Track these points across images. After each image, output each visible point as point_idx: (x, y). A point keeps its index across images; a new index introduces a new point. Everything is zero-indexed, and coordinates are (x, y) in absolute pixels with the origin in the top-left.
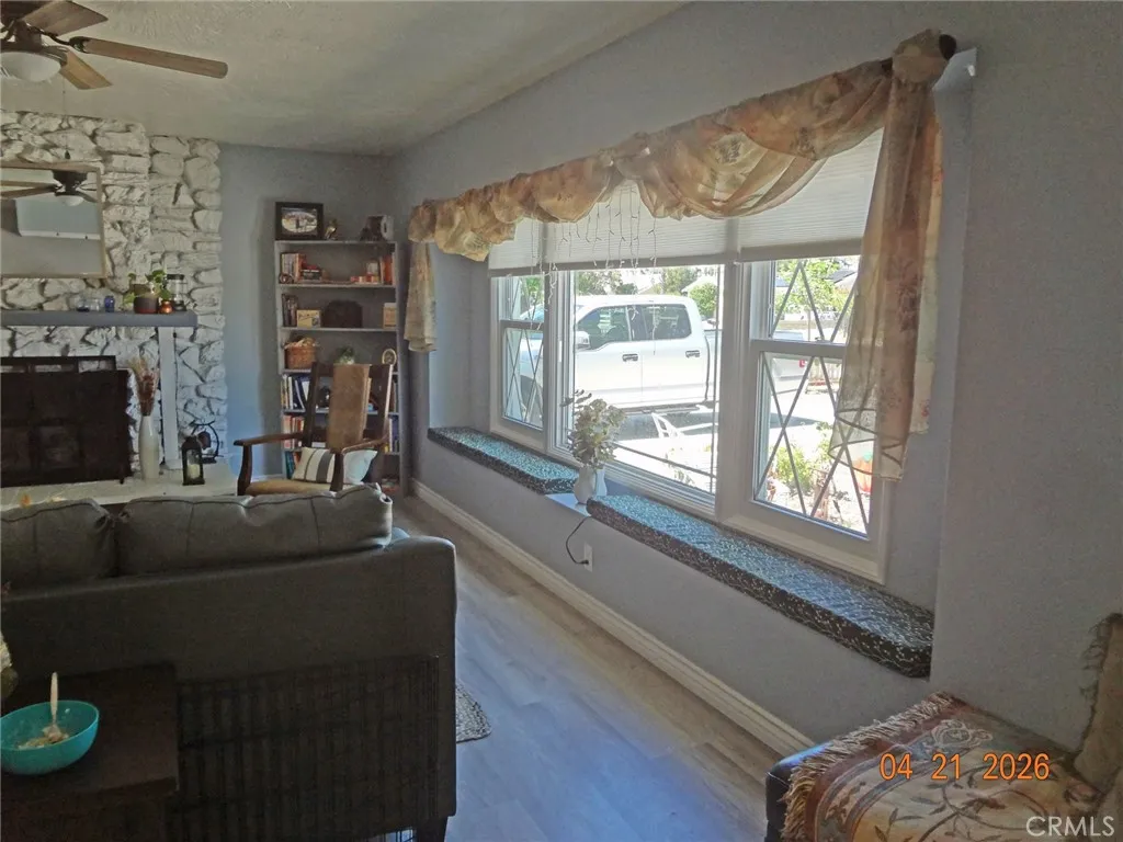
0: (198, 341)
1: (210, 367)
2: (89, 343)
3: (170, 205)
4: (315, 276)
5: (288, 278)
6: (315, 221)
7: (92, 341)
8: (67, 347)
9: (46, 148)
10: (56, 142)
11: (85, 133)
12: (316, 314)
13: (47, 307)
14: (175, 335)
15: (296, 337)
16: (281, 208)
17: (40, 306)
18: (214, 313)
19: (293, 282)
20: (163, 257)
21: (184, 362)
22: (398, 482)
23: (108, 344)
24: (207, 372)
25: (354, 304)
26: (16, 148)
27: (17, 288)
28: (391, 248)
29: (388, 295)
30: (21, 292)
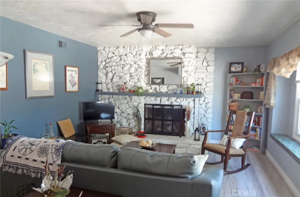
0: (206, 102)
1: (208, 109)
2: (177, 102)
3: (201, 66)
4: (240, 84)
5: (231, 85)
6: (241, 68)
7: (178, 101)
8: (172, 102)
9: (171, 54)
10: (173, 52)
11: (180, 49)
12: (239, 95)
13: (168, 92)
14: (199, 100)
15: (233, 101)
16: (231, 64)
17: (167, 92)
18: (210, 94)
19: (233, 85)
20: (198, 79)
21: (201, 108)
22: (260, 149)
23: (181, 102)
24: (207, 110)
25: (251, 92)
26: (165, 54)
27: (163, 88)
28: (263, 74)
29: (261, 89)
30: (163, 89)
